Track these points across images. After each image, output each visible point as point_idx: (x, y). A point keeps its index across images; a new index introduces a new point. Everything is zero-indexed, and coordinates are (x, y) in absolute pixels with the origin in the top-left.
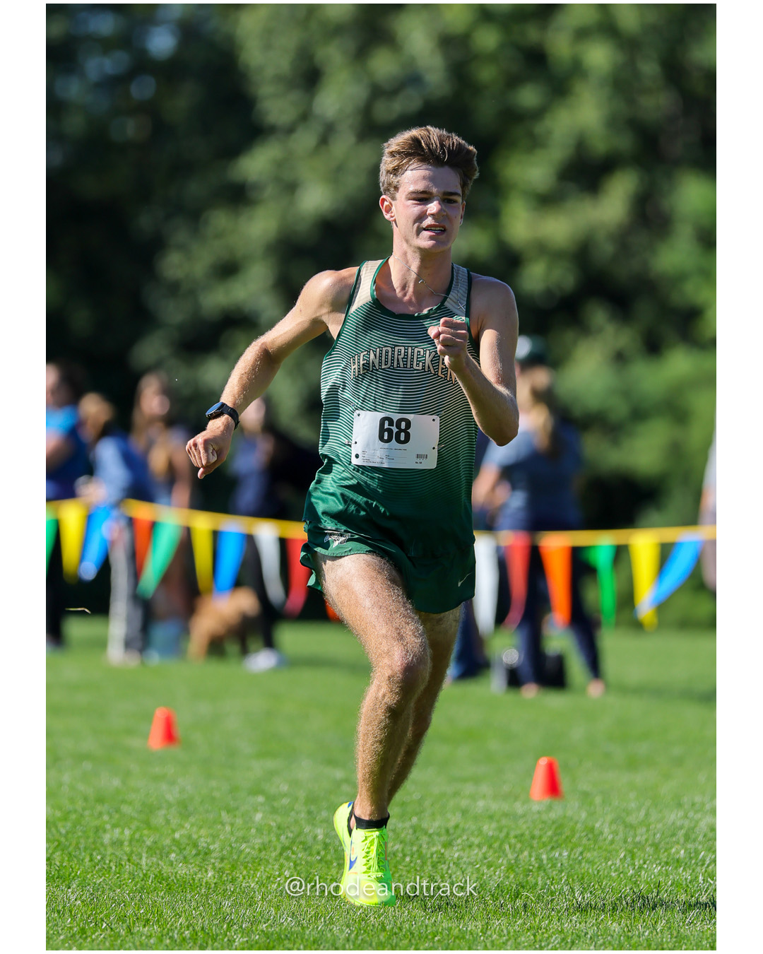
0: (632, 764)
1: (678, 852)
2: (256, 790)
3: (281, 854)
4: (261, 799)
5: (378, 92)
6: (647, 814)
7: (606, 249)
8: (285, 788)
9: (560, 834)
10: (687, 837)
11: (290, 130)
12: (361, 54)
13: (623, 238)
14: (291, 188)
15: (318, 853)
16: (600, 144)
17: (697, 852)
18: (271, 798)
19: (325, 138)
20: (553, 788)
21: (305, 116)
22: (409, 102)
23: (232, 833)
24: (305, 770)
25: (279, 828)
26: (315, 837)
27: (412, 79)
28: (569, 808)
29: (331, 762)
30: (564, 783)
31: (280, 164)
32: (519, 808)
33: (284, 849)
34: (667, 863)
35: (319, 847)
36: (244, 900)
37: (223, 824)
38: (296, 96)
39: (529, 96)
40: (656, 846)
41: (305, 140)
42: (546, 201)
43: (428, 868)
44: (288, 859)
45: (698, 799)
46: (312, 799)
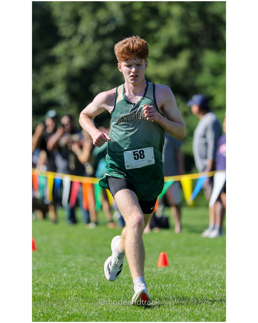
0: (192, 254)
1: (209, 284)
2: (64, 266)
3: (73, 287)
4: (65, 269)
5: (100, 24)
6: (198, 271)
7: (179, 77)
8: (73, 265)
9: (168, 279)
10: (212, 279)
11: (70, 38)
12: (94, 11)
13: (186, 73)
14: (71, 58)
15: (86, 287)
16: (177, 41)
17: (215, 284)
18: (69, 268)
19: (82, 42)
20: (165, 263)
21: (75, 33)
22: (111, 28)
23: (56, 280)
24: (80, 259)
25: (72, 278)
26: (84, 281)
27: (112, 19)
28: (171, 269)
29: (89, 255)
30: (169, 261)
31: (67, 50)
32: (154, 270)
33: (74, 285)
34: (205, 288)
35: (86, 285)
36: (61, 304)
37: (53, 277)
38: (72, 26)
39: (152, 25)
40: (201, 282)
41: (76, 41)
42: (159, 61)
43: (123, 291)
44: (75, 289)
45: (215, 266)
46: (83, 268)
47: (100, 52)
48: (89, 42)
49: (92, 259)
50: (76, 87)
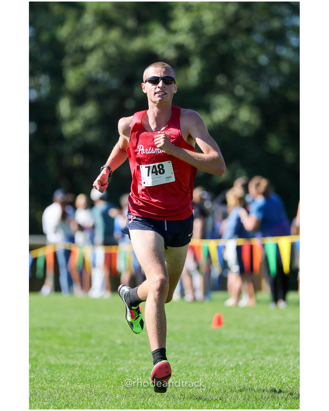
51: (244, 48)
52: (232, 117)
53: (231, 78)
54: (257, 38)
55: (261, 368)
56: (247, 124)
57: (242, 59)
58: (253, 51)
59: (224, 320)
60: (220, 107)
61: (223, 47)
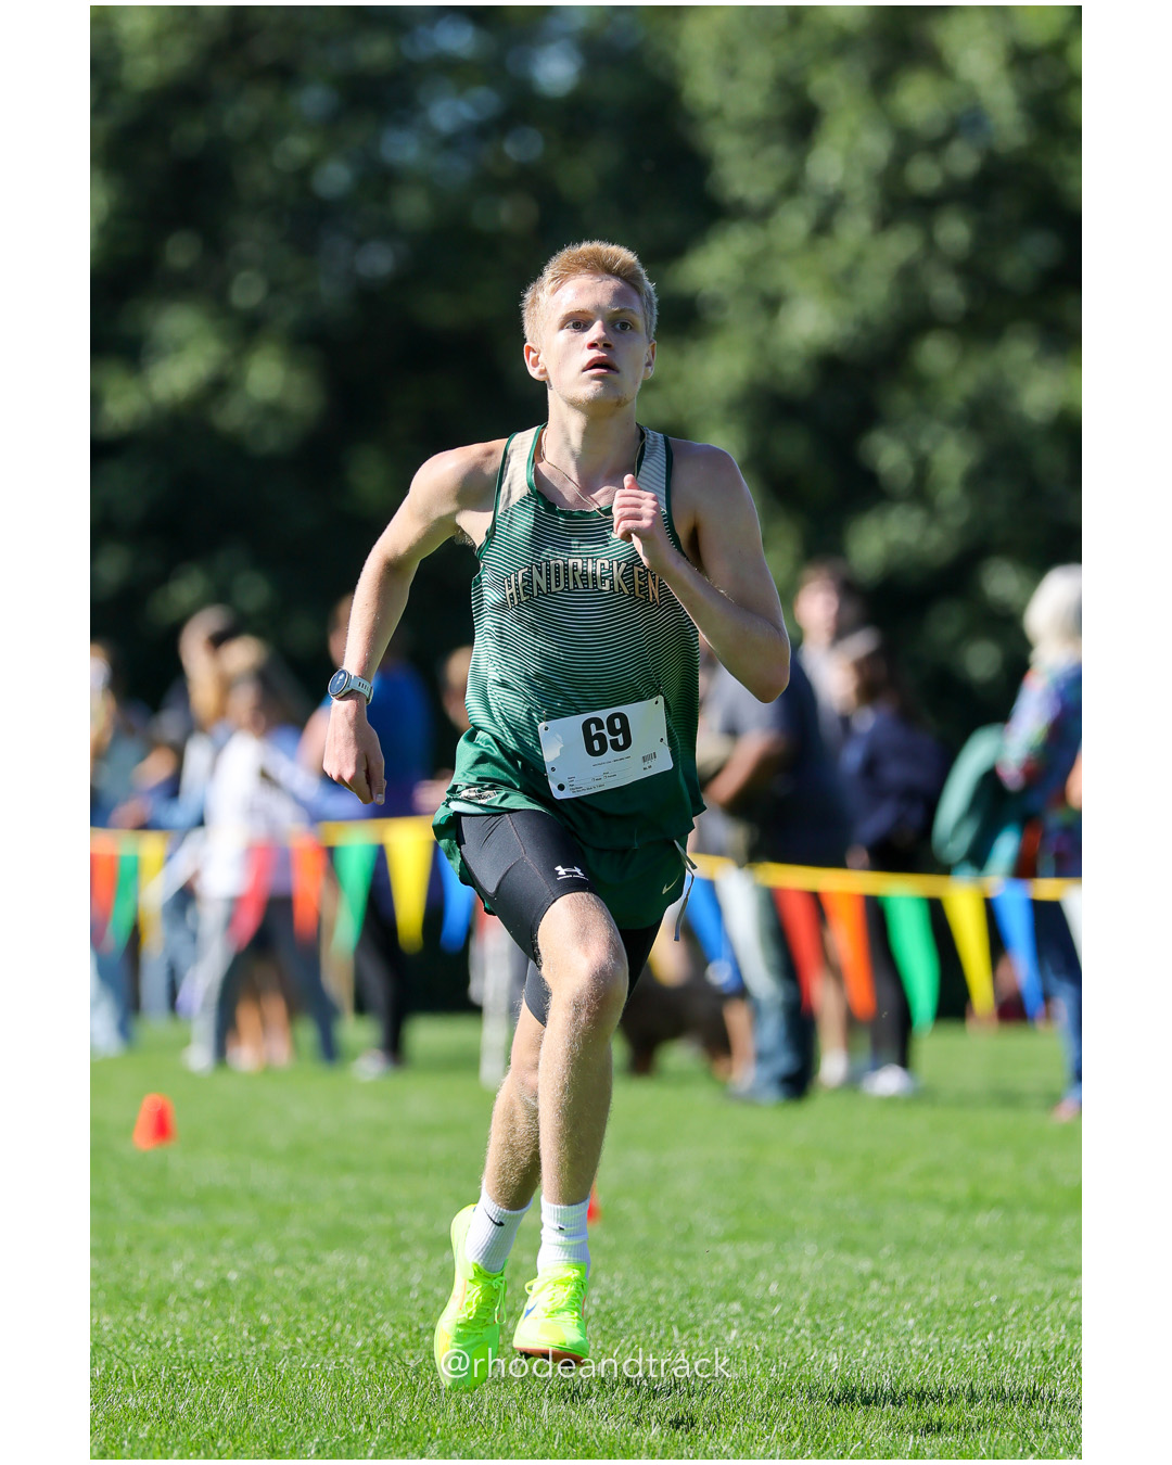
2: (728, 1294)
4: (736, 1307)
5: (908, 144)
11: (766, 213)
12: (881, 83)
14: (772, 304)
18: (753, 1306)
19: (823, 227)
21: (792, 187)
22: (964, 160)
24: (807, 1260)
27: (966, 121)
29: (850, 1246)
31: (754, 265)
38: (777, 153)
41: (794, 223)
46: (819, 1307)
47: (907, 275)
48: (855, 228)
49: (866, 1265)
50: (794, 447)
51: (264, 136)
52: (219, 387)
53: (216, 245)
54: (313, 99)
55: (308, 1295)
56: (273, 411)
57: (257, 177)
58: (298, 146)
59: (177, 1120)
60: (179, 347)
61: (192, 133)
